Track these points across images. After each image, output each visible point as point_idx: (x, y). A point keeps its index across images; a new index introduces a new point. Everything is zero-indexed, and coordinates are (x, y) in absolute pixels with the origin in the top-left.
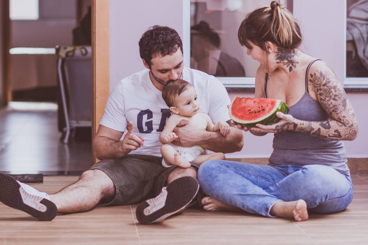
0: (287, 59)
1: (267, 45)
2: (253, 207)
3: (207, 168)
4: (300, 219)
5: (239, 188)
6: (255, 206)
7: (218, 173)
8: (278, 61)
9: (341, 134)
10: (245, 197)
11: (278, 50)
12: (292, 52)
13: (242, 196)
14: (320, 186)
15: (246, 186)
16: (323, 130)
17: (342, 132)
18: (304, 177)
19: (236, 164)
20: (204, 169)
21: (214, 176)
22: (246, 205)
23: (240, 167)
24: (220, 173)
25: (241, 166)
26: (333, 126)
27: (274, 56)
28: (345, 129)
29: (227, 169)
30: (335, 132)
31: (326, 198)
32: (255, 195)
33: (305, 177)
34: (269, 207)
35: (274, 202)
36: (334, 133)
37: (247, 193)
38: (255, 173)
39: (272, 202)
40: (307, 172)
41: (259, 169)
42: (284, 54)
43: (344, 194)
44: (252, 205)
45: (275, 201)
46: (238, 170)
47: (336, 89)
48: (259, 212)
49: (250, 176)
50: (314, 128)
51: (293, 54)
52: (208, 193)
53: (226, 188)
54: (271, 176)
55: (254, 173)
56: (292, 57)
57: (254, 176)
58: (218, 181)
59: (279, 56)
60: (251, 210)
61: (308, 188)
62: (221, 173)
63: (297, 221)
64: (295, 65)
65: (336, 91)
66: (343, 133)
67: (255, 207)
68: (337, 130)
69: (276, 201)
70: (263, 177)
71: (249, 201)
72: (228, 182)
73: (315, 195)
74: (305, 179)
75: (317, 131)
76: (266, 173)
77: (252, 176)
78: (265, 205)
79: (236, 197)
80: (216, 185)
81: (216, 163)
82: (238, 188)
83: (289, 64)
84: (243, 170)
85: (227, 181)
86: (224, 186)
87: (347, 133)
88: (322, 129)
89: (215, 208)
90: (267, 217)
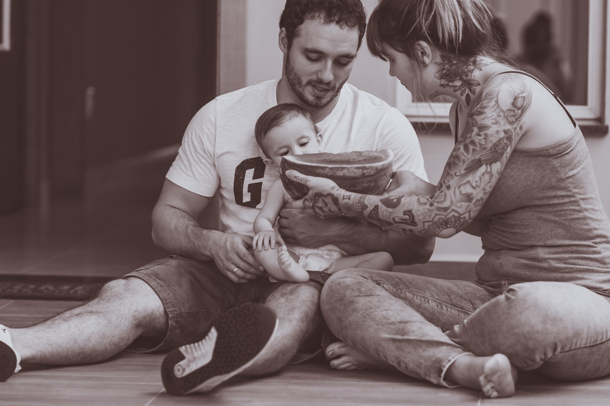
0: (461, 79)
1: (419, 50)
2: (416, 365)
3: (336, 285)
4: (495, 394)
5: (393, 327)
6: (419, 363)
7: (356, 296)
8: (443, 82)
9: (416, 219)
10: (403, 344)
11: (442, 59)
12: (471, 63)
13: (397, 344)
14: (539, 327)
15: (407, 322)
16: (382, 209)
17: (419, 216)
18: (508, 309)
19: (399, 278)
20: (330, 288)
21: (347, 302)
22: (403, 362)
23: (407, 284)
24: (359, 296)
25: (410, 282)
26: (404, 204)
27: (435, 71)
28: (426, 211)
29: (375, 287)
30: (404, 214)
31: (555, 349)
32: (420, 341)
33: (510, 308)
34: (444, 367)
35: (453, 358)
36: (401, 215)
37: (406, 337)
38: (439, 296)
39: (450, 356)
40: (513, 297)
41: (449, 289)
42: (454, 67)
43: (602, 339)
44: (413, 361)
45: (456, 355)
46: (401, 289)
47: (482, 133)
48: (425, 375)
49: (426, 302)
50: (368, 205)
51: (472, 67)
52: (338, 335)
53: (369, 326)
54: (472, 304)
55: (436, 297)
56: (470, 74)
57: (436, 302)
58: (354, 311)
59: (444, 71)
60: (412, 371)
61: (516, 330)
62: (361, 295)
63: (489, 397)
64: (473, 90)
65: (479, 135)
66: (421, 217)
67: (419, 365)
68: (410, 211)
69: (459, 356)
70: (454, 306)
71: (409, 353)
72: (372, 315)
73: (531, 344)
74: (510, 313)
75: (373, 212)
76: (461, 297)
77: (430, 302)
78: (437, 363)
79: (386, 345)
80: (350, 319)
81: (356, 275)
82: (390, 326)
83: (465, 90)
84: (412, 289)
85: (372, 312)
86: (365, 321)
87: (427, 219)
88: (382, 207)
89: (354, 365)
90: (439, 386)
